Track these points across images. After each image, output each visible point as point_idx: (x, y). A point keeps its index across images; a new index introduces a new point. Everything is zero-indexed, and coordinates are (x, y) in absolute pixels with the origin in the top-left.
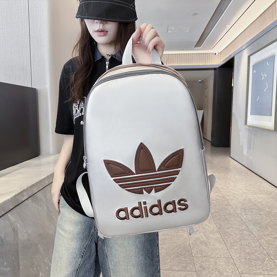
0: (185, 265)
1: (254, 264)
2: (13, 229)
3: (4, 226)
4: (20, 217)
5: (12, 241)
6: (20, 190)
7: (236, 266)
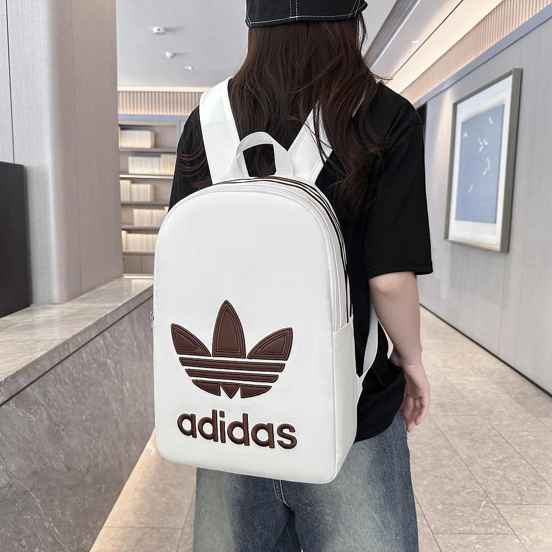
1: (458, 514)
7: (426, 519)
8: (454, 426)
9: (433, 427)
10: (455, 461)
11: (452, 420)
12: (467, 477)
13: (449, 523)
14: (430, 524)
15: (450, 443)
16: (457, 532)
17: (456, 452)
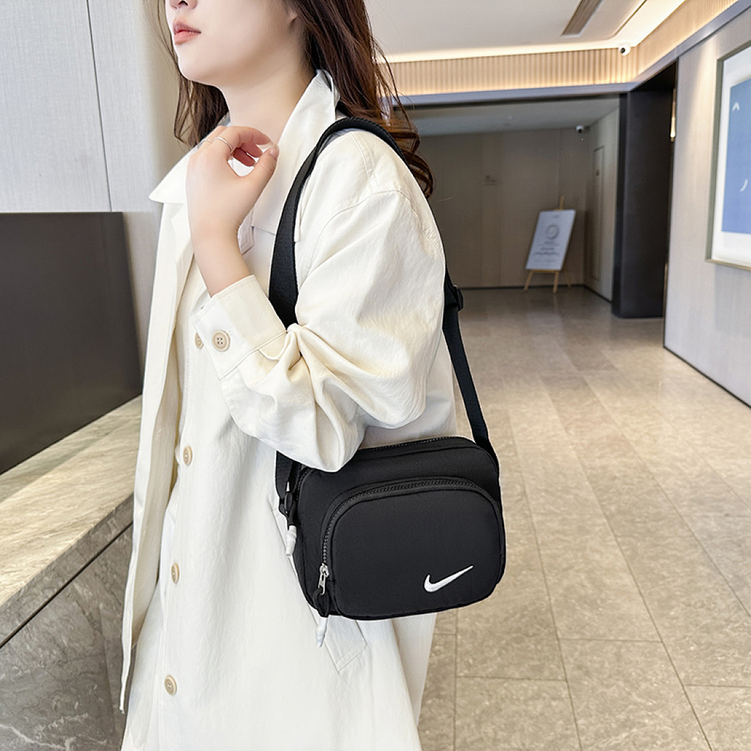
0: (537, 663)
1: (719, 658)
2: (90, 618)
3: (65, 616)
4: (105, 584)
5: (89, 648)
6: (100, 515)
7: (672, 664)
8: (715, 532)
9: (686, 534)
10: (717, 584)
11: (713, 524)
12: (732, 605)
13: (706, 671)
14: (678, 672)
15: (709, 557)
16: (717, 684)
17: (718, 569)
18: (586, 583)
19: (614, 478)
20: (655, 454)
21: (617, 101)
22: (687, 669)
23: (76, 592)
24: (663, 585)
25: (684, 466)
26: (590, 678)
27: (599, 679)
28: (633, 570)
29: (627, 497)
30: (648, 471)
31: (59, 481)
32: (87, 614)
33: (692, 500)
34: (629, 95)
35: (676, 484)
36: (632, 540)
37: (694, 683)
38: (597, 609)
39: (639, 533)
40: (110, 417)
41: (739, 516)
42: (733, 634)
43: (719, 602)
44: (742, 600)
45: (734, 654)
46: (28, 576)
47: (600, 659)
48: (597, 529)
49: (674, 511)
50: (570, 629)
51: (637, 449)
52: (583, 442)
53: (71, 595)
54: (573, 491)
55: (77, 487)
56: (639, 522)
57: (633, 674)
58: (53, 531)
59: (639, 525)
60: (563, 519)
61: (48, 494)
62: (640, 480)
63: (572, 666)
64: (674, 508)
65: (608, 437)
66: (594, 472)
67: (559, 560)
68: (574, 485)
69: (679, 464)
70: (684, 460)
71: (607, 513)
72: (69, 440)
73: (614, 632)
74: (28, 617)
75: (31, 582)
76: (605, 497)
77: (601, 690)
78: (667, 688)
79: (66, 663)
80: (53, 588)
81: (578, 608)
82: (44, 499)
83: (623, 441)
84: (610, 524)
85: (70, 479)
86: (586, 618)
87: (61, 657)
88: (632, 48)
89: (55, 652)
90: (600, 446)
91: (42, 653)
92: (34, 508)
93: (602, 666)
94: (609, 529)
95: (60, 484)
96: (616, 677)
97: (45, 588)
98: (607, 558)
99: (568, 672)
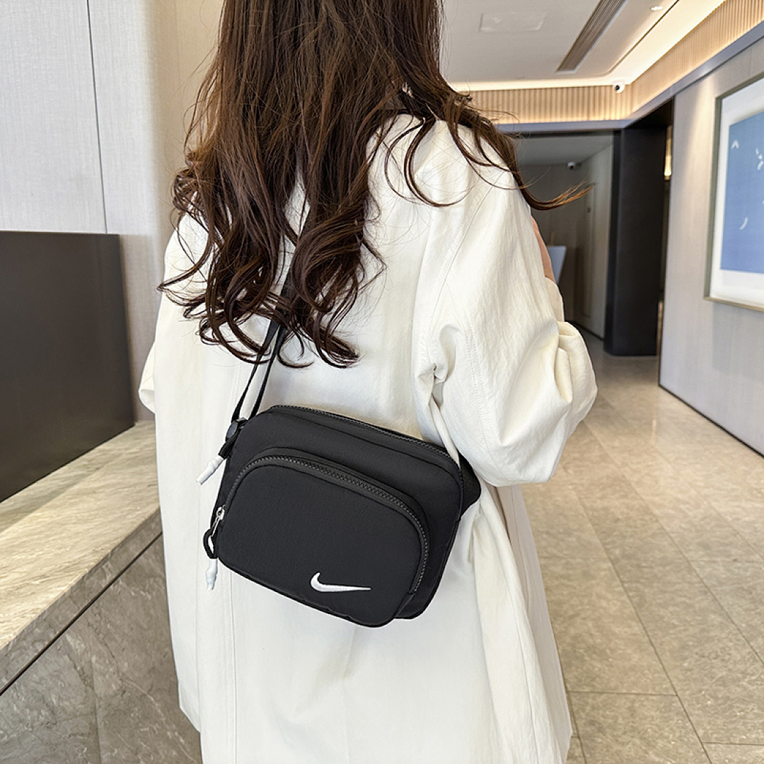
1: (738, 714)
2: (81, 673)
3: (55, 671)
4: (98, 634)
5: (80, 706)
6: (94, 558)
7: (690, 721)
8: (724, 579)
9: (695, 580)
10: (730, 633)
11: (721, 568)
12: (748, 657)
13: (725, 728)
14: (696, 729)
15: (719, 604)
16: (737, 742)
17: (730, 618)
18: (593, 631)
19: (618, 520)
20: (657, 495)
21: (610, 138)
22: (705, 725)
23: (68, 645)
24: (674, 634)
25: (687, 508)
26: (604, 735)
27: (613, 736)
28: (642, 618)
29: (631, 540)
30: (652, 513)
31: (48, 520)
32: (79, 668)
33: (699, 544)
34: (623, 133)
35: (680, 527)
36: (638, 585)
37: (714, 741)
38: (607, 660)
39: (646, 578)
40: (100, 451)
41: (747, 562)
42: (751, 688)
43: (733, 652)
44: (757, 651)
45: (753, 709)
46: (18, 627)
47: (612, 713)
48: (602, 573)
49: (681, 556)
50: (580, 681)
51: (638, 489)
52: (584, 482)
53: (62, 648)
54: (576, 533)
55: (68, 526)
56: (645, 567)
57: (649, 730)
58: (43, 576)
59: (646, 570)
60: (567, 563)
61: (35, 535)
62: (643, 522)
63: (584, 721)
64: (681, 553)
65: (608, 477)
66: (596, 514)
67: (565, 607)
68: (576, 527)
69: (682, 506)
70: (688, 503)
71: (612, 557)
72: (57, 475)
73: (626, 685)
74: (16, 673)
75: (21, 634)
76: (609, 540)
77: (616, 747)
78: (685, 746)
79: (55, 724)
80: (44, 641)
81: (587, 658)
82: (32, 540)
83: (624, 482)
84: (615, 568)
85: (60, 518)
86: (596, 669)
87: (50, 718)
88: (627, 86)
89: (43, 712)
90: (601, 487)
91: (29, 714)
92: (21, 550)
93: (616, 722)
94: (615, 574)
95: (49, 524)
96: (632, 734)
97: (35, 641)
98: (615, 605)
99: (580, 728)
